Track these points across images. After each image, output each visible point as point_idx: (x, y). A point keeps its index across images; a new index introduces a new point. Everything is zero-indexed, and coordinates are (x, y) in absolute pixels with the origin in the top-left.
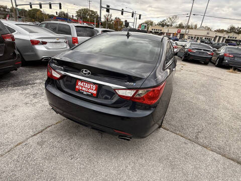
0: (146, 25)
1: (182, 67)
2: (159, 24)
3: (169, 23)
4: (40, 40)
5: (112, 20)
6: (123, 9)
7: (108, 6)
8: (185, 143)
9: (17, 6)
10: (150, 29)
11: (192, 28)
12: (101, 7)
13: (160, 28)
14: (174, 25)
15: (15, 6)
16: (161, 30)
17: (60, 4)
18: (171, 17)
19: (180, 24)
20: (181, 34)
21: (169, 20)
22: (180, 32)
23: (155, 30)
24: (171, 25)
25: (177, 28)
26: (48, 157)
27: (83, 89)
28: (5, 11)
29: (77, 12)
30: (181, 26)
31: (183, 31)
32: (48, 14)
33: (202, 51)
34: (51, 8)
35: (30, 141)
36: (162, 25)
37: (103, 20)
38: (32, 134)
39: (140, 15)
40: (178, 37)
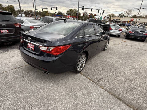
0: (109, 17)
1: (122, 42)
2: (119, 16)
3: (126, 15)
4: (35, 26)
5: (87, 15)
6: (92, 8)
7: (83, 7)
8: (88, 83)
9: (36, 10)
10: (112, 19)
11: (143, 18)
12: (79, 7)
13: (119, 18)
14: (130, 16)
15: (35, 10)
16: (119, 20)
17: (57, 8)
18: (127, 11)
19: (134, 15)
20: (133, 22)
21: (126, 12)
22: (133, 20)
23: (115, 19)
24: (128, 16)
25: (132, 18)
26: (14, 78)
27: (30, 47)
28: (31, 13)
29: (67, 11)
30: (135, 17)
31: (135, 20)
32: (52, 14)
33: (139, 32)
34: (52, 10)
35: (11, 71)
36: (121, 16)
37: (82, 15)
38: (13, 68)
39: (104, 11)
40: (131, 24)
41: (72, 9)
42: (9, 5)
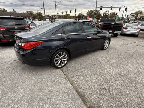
0: (135, 14)
6: (112, 7)
7: (101, 6)
10: (139, 17)
15: (57, 14)
17: (75, 10)
23: (143, 17)
29: (87, 13)
38: (13, 60)
41: (92, 10)
42: (39, 12)
